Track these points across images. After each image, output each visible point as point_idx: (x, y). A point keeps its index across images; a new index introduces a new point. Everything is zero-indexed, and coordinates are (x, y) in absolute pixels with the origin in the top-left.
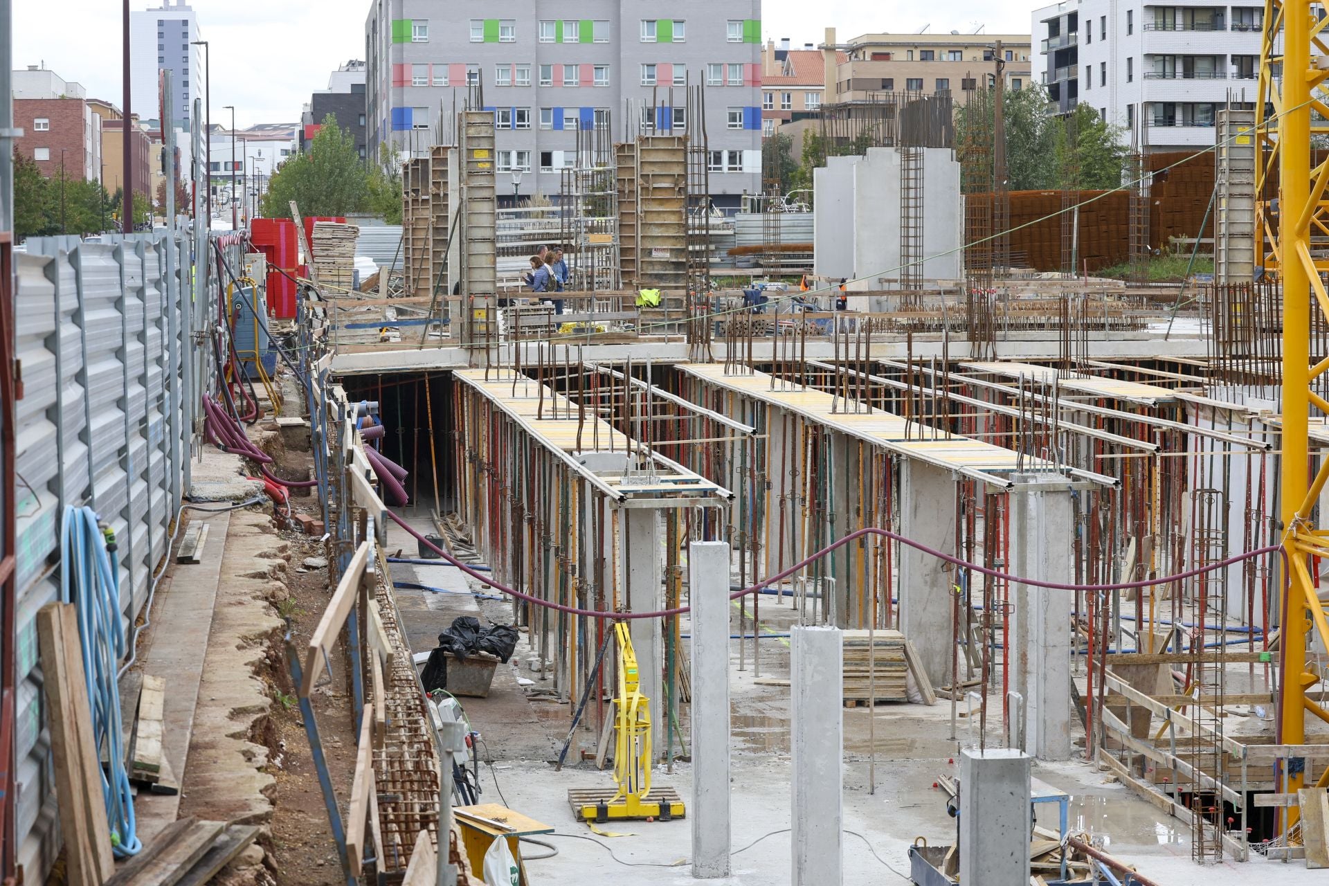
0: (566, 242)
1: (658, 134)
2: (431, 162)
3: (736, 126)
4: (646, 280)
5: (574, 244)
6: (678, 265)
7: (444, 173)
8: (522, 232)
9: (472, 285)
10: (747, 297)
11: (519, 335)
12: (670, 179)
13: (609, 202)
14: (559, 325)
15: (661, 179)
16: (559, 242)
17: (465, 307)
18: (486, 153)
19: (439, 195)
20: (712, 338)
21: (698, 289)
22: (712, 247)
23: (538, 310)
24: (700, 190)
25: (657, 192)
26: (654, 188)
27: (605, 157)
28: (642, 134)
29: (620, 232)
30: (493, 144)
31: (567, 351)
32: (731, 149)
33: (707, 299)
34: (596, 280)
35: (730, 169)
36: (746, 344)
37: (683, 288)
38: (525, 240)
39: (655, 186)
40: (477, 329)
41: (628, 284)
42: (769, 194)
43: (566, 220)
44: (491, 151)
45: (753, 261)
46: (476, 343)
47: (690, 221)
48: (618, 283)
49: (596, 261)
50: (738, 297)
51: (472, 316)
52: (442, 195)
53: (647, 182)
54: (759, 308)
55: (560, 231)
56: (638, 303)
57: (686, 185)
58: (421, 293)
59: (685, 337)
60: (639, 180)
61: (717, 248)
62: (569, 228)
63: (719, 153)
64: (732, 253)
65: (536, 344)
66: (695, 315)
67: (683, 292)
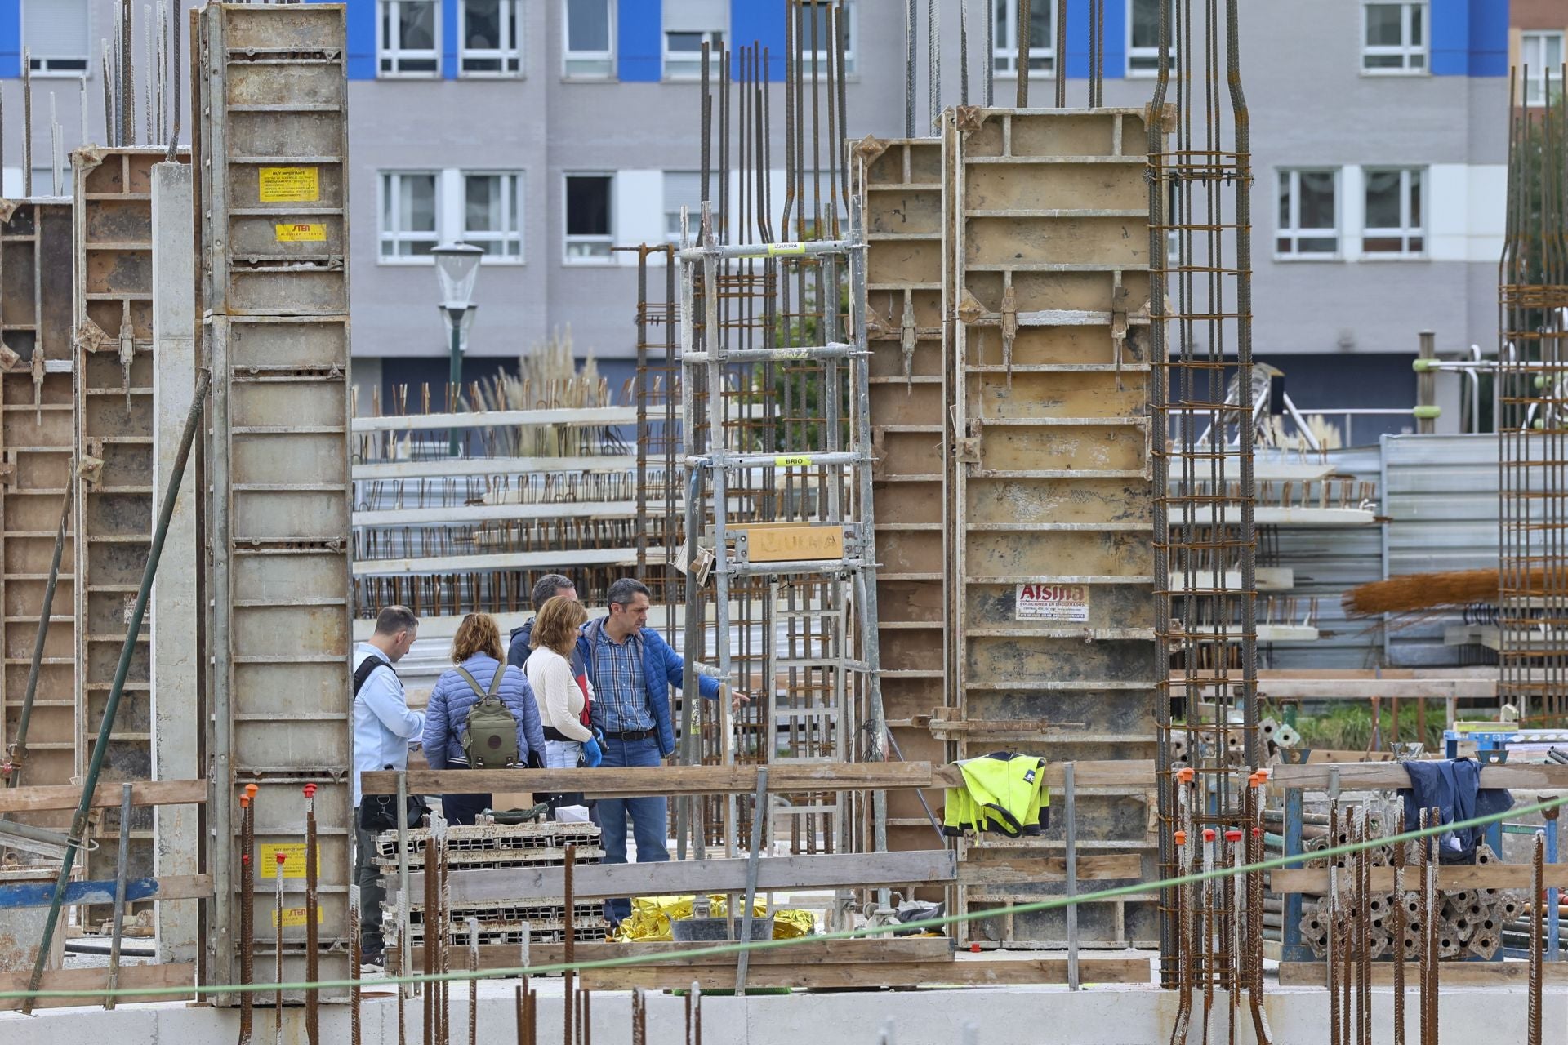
0: (655, 555)
1: (1041, 103)
2: (80, 216)
3: (1396, 61)
4: (990, 719)
5: (682, 564)
6: (1123, 655)
7: (137, 263)
8: (474, 513)
9: (250, 736)
10: (1415, 793)
11: (445, 949)
12: (1091, 293)
13: (832, 388)
14: (620, 907)
15: (1051, 290)
16: (627, 556)
17: (219, 832)
18: (311, 178)
19: (114, 356)
20: (1269, 964)
21: (1210, 756)
22: (1282, 577)
23: (529, 843)
24: (1216, 335)
25: (1035, 344)
26: (1023, 330)
27: (820, 193)
28: (977, 99)
29: (879, 514)
30: (339, 143)
31: (640, 1018)
32: (1379, 161)
33: (1249, 798)
34: (779, 715)
35: (1370, 245)
36: (1413, 993)
37: (1145, 749)
38: (487, 548)
39: (1028, 319)
40: (267, 922)
41: (914, 735)
42: (1531, 350)
43: (656, 462)
44: (333, 171)
45: (1458, 636)
46: (264, 985)
47: (1175, 470)
48: (870, 728)
49: (780, 635)
50: (1384, 790)
51: (247, 867)
52: (127, 355)
53: (994, 305)
54: (1473, 837)
55: (630, 509)
56: (952, 819)
57: (1159, 317)
58: (41, 769)
59: (1155, 960)
60: (962, 294)
61: (1301, 583)
62: (672, 497)
63: (1326, 177)
64: (1366, 603)
65: (506, 991)
66: (1197, 866)
67: (1143, 769)
